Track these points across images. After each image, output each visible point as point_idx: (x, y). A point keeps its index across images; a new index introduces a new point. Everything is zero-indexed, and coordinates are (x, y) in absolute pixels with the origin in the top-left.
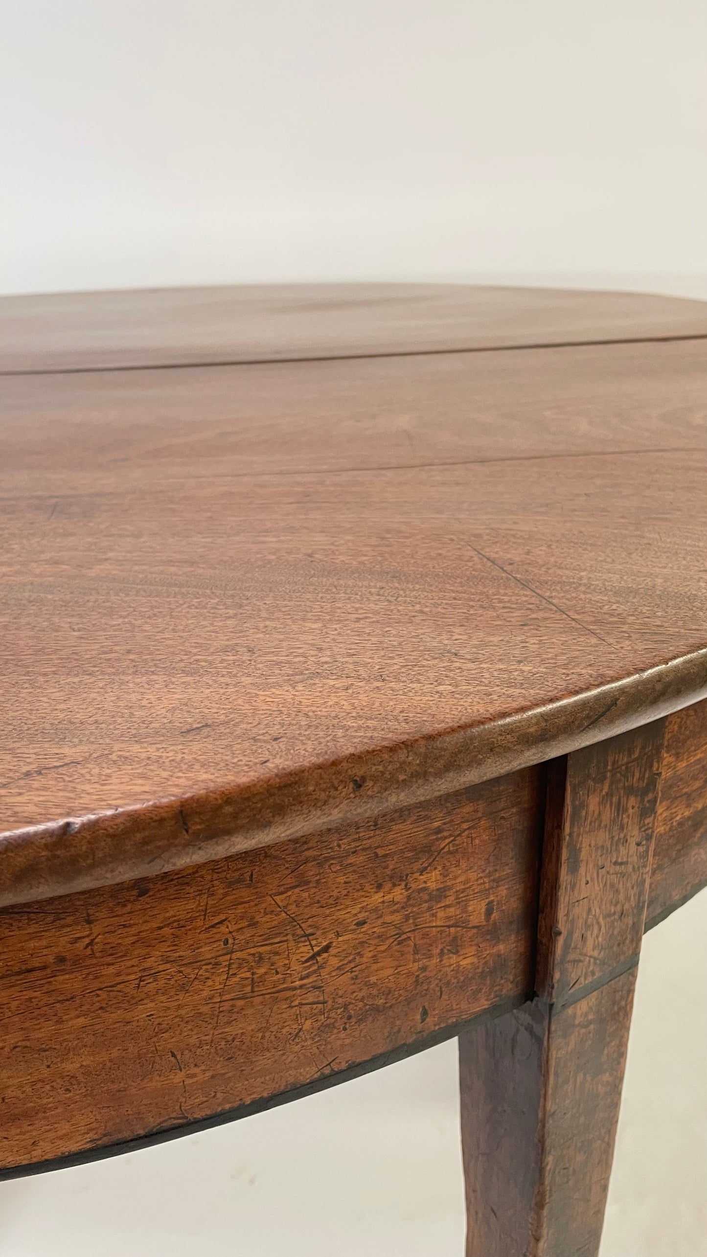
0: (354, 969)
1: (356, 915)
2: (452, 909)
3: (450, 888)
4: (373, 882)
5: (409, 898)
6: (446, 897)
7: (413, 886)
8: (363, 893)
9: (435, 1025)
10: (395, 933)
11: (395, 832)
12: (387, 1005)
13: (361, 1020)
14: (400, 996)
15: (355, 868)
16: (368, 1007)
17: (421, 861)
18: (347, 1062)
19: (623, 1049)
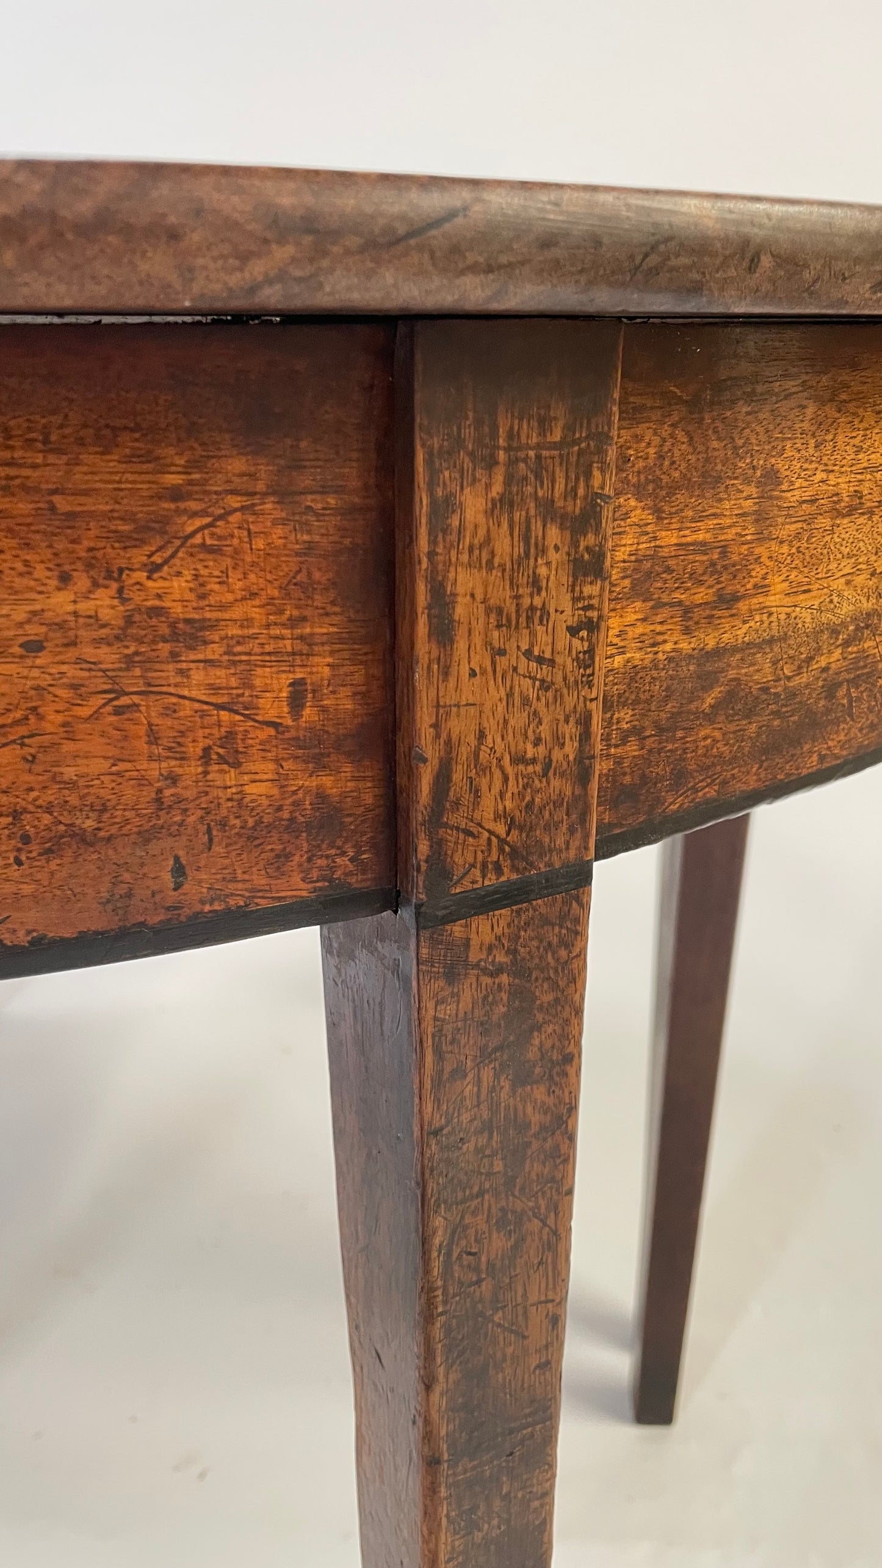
0: (26, 741)
1: (21, 625)
2: (221, 673)
3: (213, 625)
4: (50, 566)
5: (129, 621)
6: (205, 643)
7: (137, 598)
8: (32, 583)
9: (203, 902)
10: (106, 687)
11: (85, 469)
12: (102, 834)
13: (50, 851)
14: (127, 821)
15: (11, 522)
16: (62, 828)
17: (147, 549)
18: (29, 932)
19: (571, 1048)
